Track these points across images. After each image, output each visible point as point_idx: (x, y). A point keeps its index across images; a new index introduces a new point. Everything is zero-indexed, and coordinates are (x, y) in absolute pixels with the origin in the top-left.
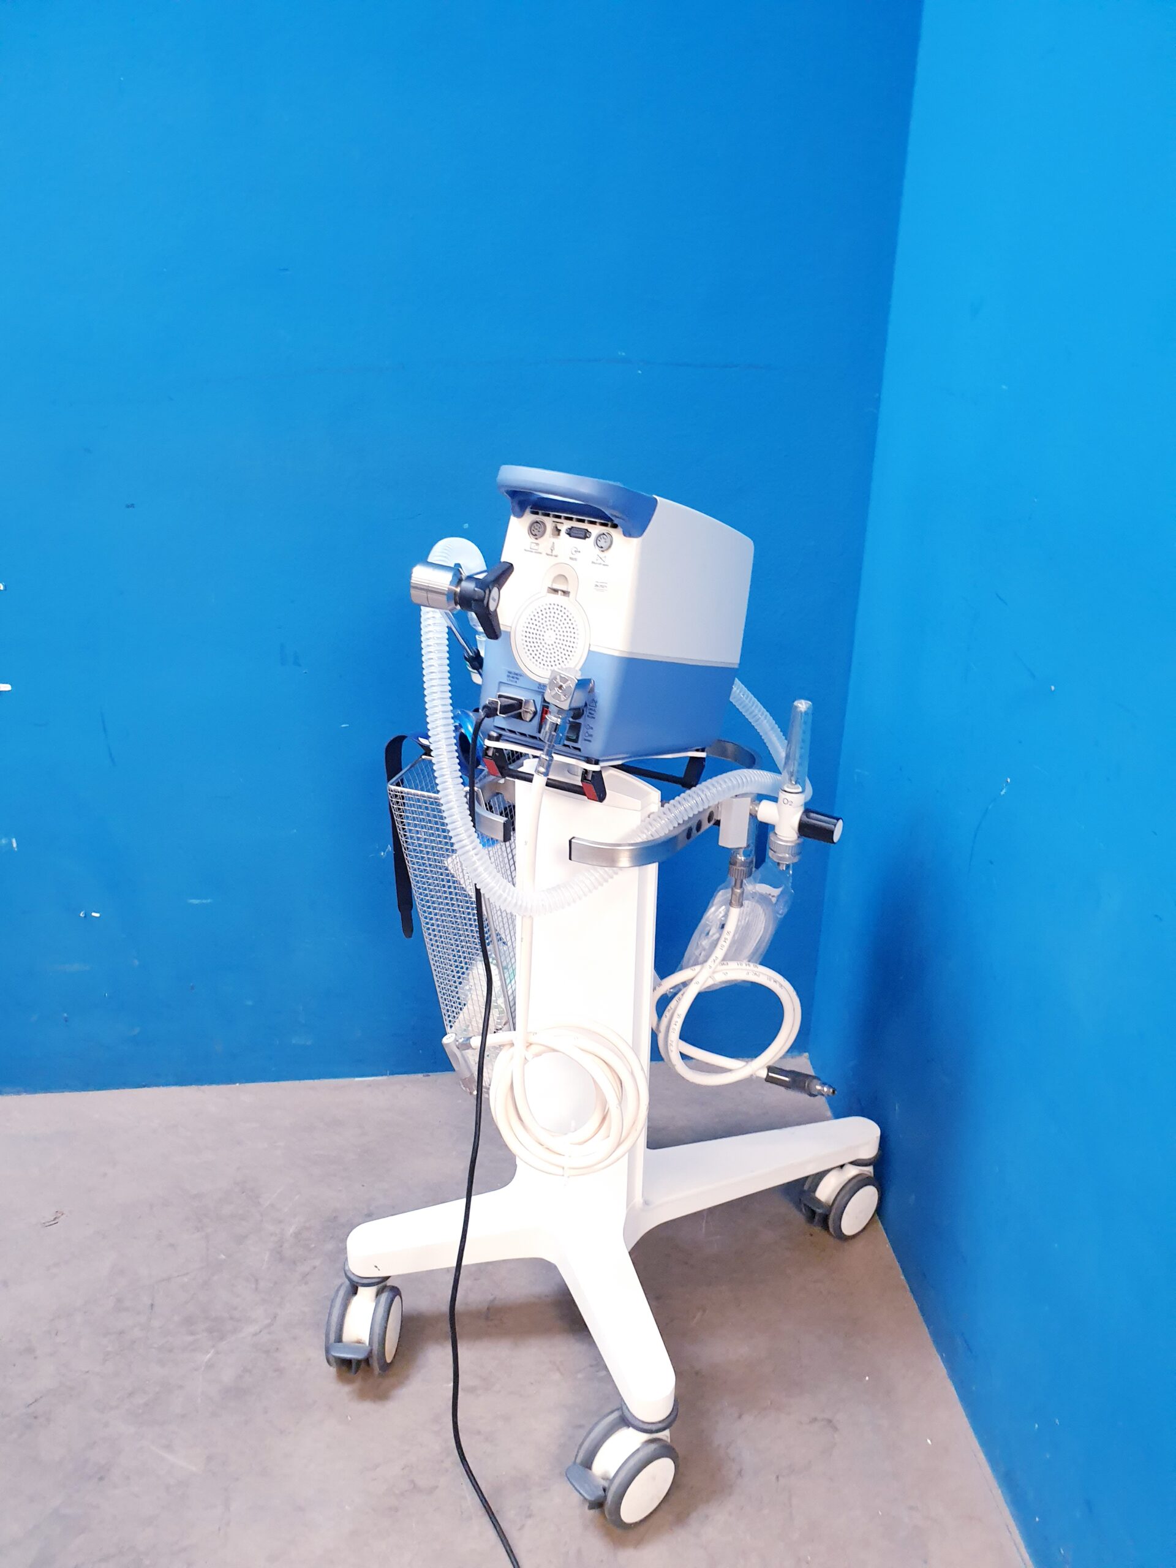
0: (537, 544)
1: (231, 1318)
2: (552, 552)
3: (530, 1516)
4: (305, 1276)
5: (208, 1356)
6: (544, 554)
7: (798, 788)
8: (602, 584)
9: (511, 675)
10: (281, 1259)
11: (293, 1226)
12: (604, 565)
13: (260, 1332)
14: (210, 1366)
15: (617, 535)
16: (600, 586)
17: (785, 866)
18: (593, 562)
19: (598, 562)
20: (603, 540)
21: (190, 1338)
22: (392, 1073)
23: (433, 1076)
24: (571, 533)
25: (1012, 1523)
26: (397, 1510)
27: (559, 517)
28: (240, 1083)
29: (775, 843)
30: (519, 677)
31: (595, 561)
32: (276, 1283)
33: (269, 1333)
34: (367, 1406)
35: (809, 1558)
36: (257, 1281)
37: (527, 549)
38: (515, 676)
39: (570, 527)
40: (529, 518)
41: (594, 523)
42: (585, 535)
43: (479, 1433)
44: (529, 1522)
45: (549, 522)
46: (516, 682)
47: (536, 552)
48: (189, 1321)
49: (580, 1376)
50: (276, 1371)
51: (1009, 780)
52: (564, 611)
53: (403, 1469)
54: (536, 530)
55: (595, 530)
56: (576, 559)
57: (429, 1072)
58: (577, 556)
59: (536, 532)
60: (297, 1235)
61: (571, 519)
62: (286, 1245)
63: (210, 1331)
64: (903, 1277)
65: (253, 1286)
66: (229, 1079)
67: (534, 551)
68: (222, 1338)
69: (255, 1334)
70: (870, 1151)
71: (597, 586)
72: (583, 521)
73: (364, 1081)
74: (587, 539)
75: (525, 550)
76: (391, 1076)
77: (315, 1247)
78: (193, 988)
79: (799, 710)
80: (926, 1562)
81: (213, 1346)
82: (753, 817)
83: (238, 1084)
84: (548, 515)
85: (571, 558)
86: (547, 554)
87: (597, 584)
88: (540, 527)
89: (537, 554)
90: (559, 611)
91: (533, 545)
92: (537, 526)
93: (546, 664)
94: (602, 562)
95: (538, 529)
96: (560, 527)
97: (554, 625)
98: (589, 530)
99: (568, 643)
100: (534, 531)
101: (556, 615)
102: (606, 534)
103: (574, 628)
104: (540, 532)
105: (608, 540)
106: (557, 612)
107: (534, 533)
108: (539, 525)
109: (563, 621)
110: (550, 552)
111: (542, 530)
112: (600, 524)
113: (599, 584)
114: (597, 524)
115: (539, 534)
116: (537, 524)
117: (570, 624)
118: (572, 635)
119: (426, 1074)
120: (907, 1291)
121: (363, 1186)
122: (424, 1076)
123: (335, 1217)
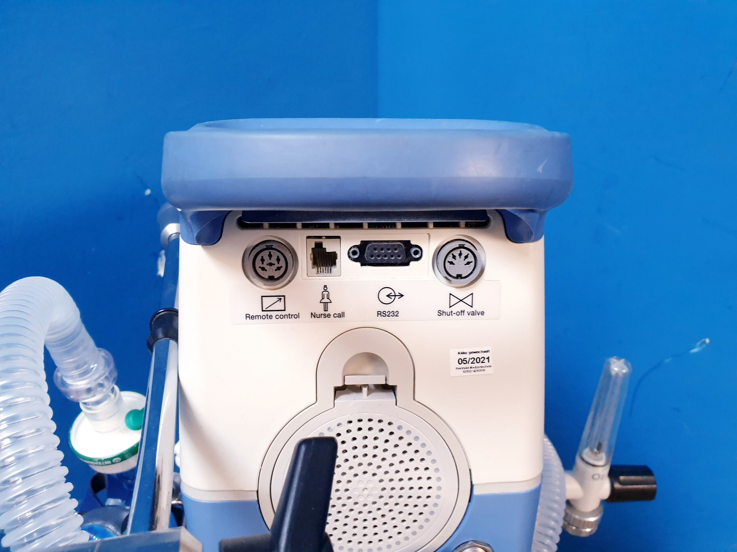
0: (282, 297)
6: (305, 315)
8: (475, 356)
12: (473, 314)
15: (491, 244)
16: (473, 361)
18: (441, 313)
19: (455, 309)
24: (363, 255)
27: (324, 227)
31: (448, 310)
39: (358, 243)
41: (422, 226)
42: (408, 254)
45: (299, 243)
47: (284, 317)
52: (388, 429)
54: (268, 269)
55: (431, 241)
56: (395, 314)
58: (397, 305)
59: (271, 271)
61: (359, 226)
67: (274, 314)
71: (461, 361)
72: (393, 226)
74: (413, 262)
75: (248, 316)
84: (293, 226)
85: (379, 313)
86: (313, 315)
87: (462, 357)
88: (274, 260)
89: (286, 320)
90: (375, 432)
91: (267, 302)
92: (266, 258)
93: (366, 539)
94: (468, 309)
95: (271, 264)
96: (329, 247)
97: (370, 464)
98: (413, 243)
99: (415, 493)
100: (263, 269)
101: (370, 442)
102: (462, 247)
103: (422, 460)
104: (279, 268)
105: (471, 258)
106: (371, 435)
107: (266, 275)
108: (270, 256)
109: (392, 450)
110: (320, 309)
111: (282, 263)
112: (437, 225)
113: (468, 356)
114: (431, 226)
115: (277, 275)
116: (265, 254)
117: (411, 454)
118: (421, 472)
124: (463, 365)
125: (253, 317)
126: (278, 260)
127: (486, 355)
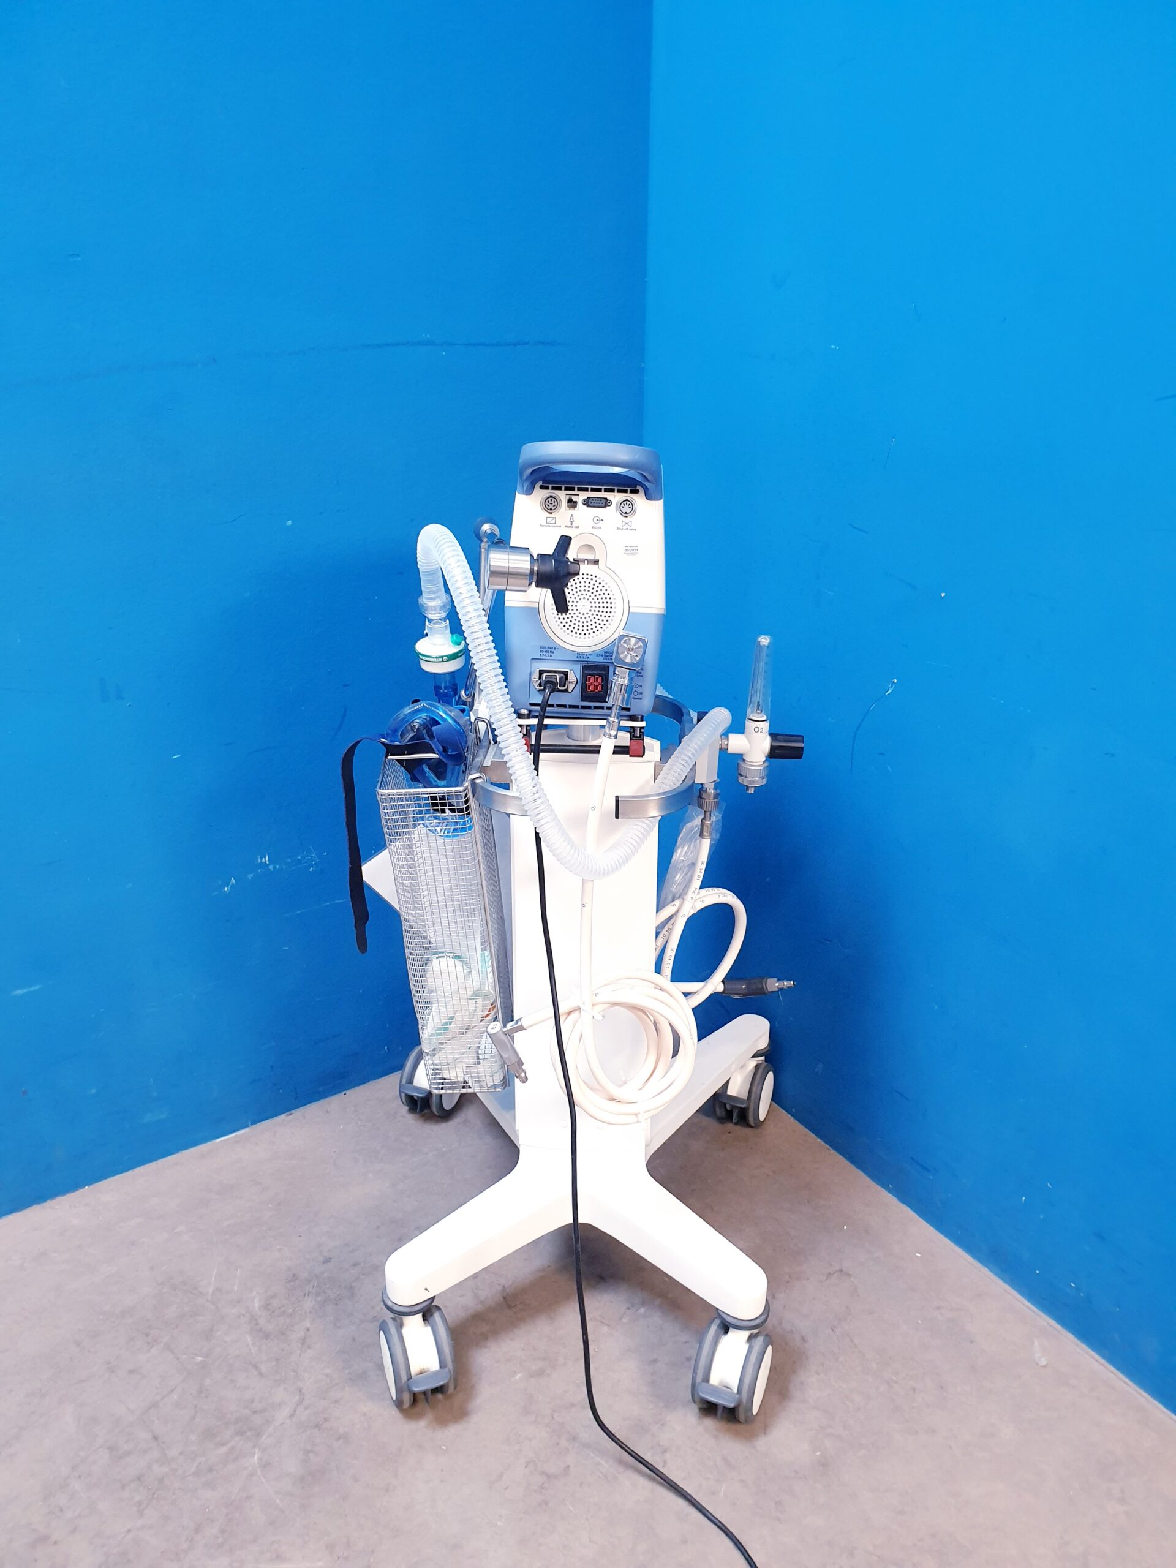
0: (554, 518)
1: (255, 1412)
2: (572, 524)
3: (665, 1451)
4: (303, 1341)
5: (256, 1457)
6: (563, 526)
7: (763, 717)
8: (632, 548)
9: (544, 650)
10: (267, 1336)
11: (256, 1301)
12: (632, 530)
13: (295, 1411)
14: (266, 1466)
15: (639, 500)
16: (631, 550)
17: (753, 789)
18: (618, 529)
19: (625, 527)
20: (626, 507)
21: (223, 1450)
22: (254, 1122)
23: (298, 1113)
24: (588, 503)
25: (1007, 1287)
26: (546, 1503)
27: (573, 489)
28: (89, 1184)
29: (747, 768)
30: (553, 650)
31: (621, 528)
32: (278, 1360)
33: (306, 1408)
34: (452, 1430)
35: (895, 1378)
36: (255, 1367)
37: (542, 524)
38: (549, 650)
39: (586, 498)
40: (540, 494)
41: (612, 491)
42: (606, 503)
43: (573, 1405)
44: (668, 1456)
45: (562, 495)
46: (551, 656)
47: (555, 526)
48: (209, 1434)
49: (624, 1321)
50: (339, 1439)
51: (895, 681)
52: (595, 579)
53: (526, 1467)
54: (550, 505)
55: (616, 498)
56: (600, 528)
57: (290, 1110)
58: (601, 524)
59: (551, 507)
60: (266, 1307)
61: (586, 490)
62: (262, 1322)
63: (241, 1433)
64: (819, 1140)
65: (255, 1373)
66: (76, 1186)
67: (551, 525)
68: (259, 1435)
69: (292, 1416)
70: (763, 1043)
71: (626, 550)
72: (599, 490)
73: (228, 1139)
74: (608, 507)
75: (541, 525)
76: (253, 1126)
77: (294, 1311)
78: (25, 1093)
79: (762, 644)
80: (972, 1342)
81: (254, 1446)
82: (723, 751)
83: (86, 1187)
84: (560, 489)
85: (593, 527)
87: (626, 548)
88: (552, 502)
89: (556, 528)
90: (589, 580)
91: (549, 520)
92: (550, 501)
93: (583, 633)
94: (629, 528)
95: (551, 504)
96: (574, 499)
97: (586, 594)
98: (608, 499)
99: (605, 610)
100: (548, 505)
101: (587, 584)
102: (627, 500)
103: (608, 594)
104: (554, 506)
105: (631, 506)
106: (587, 581)
107: (549, 508)
108: (551, 500)
109: (596, 589)
110: (569, 524)
111: (556, 503)
112: (619, 491)
113: (629, 548)
114: (616, 491)
115: (553, 508)
116: (549, 499)
117: (604, 591)
118: (608, 600)
119: (289, 1113)
120: (829, 1149)
121: (300, 1236)
122: (288, 1115)
123: (294, 1275)
124: (627, 552)
125: (543, 526)
126: (554, 502)
127: (636, 548)
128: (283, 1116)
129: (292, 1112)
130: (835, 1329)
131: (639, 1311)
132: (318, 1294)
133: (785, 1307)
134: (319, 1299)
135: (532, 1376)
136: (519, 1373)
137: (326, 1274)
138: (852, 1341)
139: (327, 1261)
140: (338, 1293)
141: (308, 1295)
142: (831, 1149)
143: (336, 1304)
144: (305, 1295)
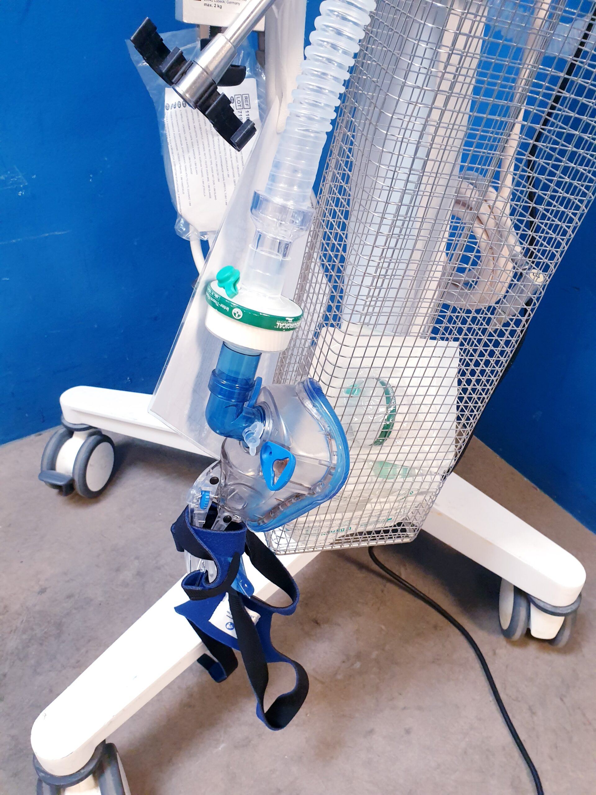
119: (38, 433)
120: (536, 489)
121: (22, 562)
122: (37, 436)
123: (5, 607)
128: (32, 437)
129: (41, 432)
130: (564, 699)
131: (355, 665)
132: (24, 632)
133: (507, 667)
134: (25, 637)
135: (236, 747)
136: (223, 741)
137: (37, 608)
138: (584, 715)
139: (43, 591)
140: (46, 630)
141: (14, 632)
142: (538, 489)
143: (41, 644)
144: (11, 631)
